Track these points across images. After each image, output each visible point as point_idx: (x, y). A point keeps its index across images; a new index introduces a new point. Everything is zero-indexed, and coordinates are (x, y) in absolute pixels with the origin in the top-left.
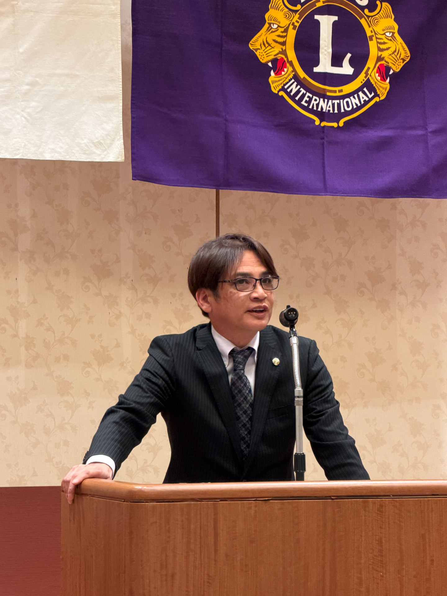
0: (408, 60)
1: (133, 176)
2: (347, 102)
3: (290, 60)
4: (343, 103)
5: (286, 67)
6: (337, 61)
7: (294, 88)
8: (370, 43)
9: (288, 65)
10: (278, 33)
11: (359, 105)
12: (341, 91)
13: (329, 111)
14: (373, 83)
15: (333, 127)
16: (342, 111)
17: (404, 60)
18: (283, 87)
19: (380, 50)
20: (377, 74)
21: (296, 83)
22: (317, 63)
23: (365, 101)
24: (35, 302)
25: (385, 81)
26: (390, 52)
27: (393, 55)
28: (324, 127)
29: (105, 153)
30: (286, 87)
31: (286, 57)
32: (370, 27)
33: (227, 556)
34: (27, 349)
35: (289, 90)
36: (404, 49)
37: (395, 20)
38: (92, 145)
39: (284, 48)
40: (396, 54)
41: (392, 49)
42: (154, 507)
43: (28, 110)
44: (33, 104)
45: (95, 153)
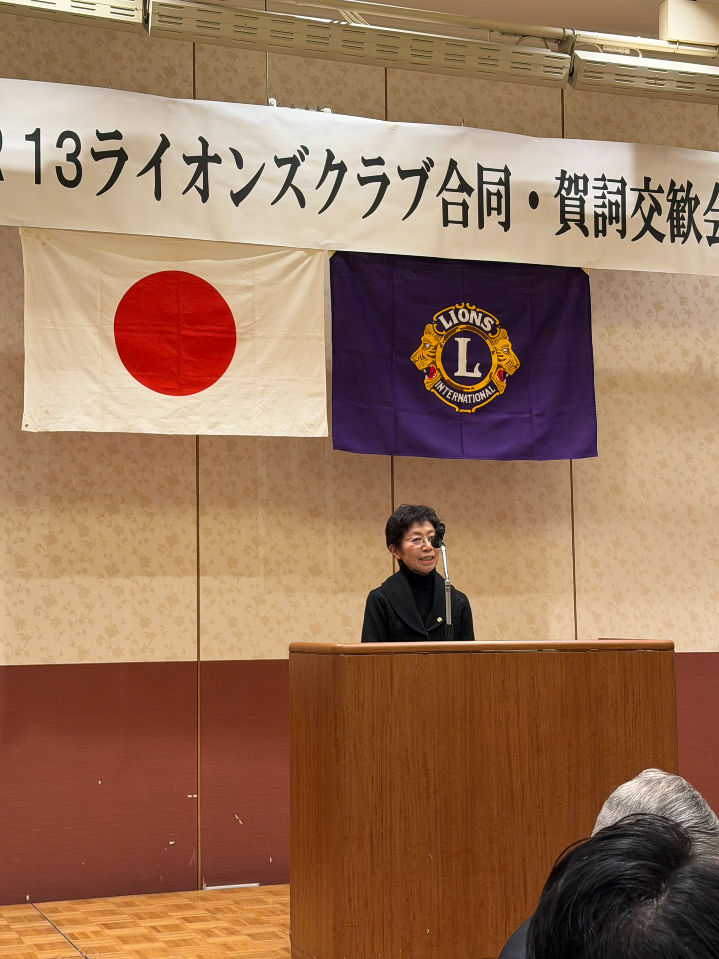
0: (518, 367)
1: (334, 446)
2: (477, 396)
3: (438, 368)
4: (475, 396)
5: (435, 373)
6: (470, 368)
7: (441, 387)
8: (492, 355)
9: (437, 371)
10: (430, 350)
11: (485, 397)
12: (473, 388)
13: (465, 402)
14: (495, 383)
15: (468, 413)
16: (474, 402)
17: (515, 367)
18: (434, 386)
19: (499, 360)
20: (497, 377)
21: (442, 384)
22: (457, 370)
23: (489, 395)
24: (269, 534)
25: (503, 381)
26: (506, 362)
27: (508, 364)
28: (462, 412)
29: (315, 431)
30: (436, 386)
31: (436, 366)
32: (492, 345)
33: (399, 691)
34: (265, 566)
35: (438, 388)
36: (515, 359)
37: (509, 340)
38: (306, 426)
39: (434, 360)
40: (510, 363)
41: (508, 360)
42: (349, 658)
43: (262, 403)
44: (267, 399)
45: (308, 431)
